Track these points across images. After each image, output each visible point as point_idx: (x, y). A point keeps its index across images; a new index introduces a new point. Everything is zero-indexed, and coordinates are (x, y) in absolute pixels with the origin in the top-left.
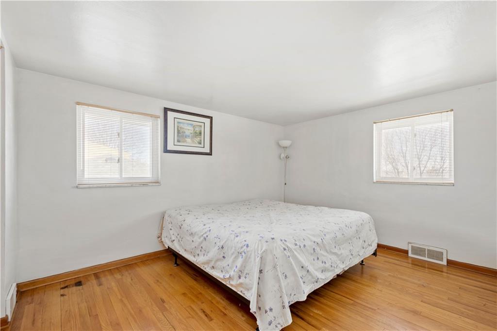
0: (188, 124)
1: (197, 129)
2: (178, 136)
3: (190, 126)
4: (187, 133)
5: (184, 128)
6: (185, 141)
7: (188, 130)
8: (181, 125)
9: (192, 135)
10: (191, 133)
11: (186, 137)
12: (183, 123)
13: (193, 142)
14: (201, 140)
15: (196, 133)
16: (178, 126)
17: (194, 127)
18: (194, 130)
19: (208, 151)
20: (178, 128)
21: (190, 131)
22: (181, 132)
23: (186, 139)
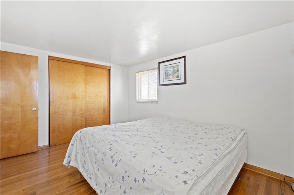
0: (170, 67)
1: (176, 69)
2: (165, 76)
3: (171, 68)
4: (170, 72)
5: (168, 70)
6: (169, 78)
7: (170, 70)
8: (167, 69)
9: (173, 73)
10: (172, 72)
11: (169, 75)
12: (168, 67)
13: (173, 77)
14: (178, 75)
15: (175, 71)
16: (165, 70)
17: (173, 67)
18: (174, 69)
19: (183, 82)
20: (165, 71)
21: (171, 71)
22: (166, 73)
23: (169, 76)
